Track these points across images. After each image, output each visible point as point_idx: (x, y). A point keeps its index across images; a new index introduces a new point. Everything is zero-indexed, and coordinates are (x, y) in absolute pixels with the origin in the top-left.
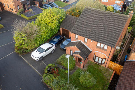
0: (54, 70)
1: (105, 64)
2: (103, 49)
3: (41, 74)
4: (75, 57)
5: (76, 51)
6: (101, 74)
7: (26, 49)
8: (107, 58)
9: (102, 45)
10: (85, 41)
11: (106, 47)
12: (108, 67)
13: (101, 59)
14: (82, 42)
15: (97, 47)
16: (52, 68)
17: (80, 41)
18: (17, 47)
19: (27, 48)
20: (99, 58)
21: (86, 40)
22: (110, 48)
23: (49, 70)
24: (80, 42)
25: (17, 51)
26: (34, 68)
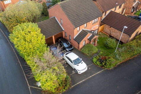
2: (96, 22)
5: (88, 38)
8: (99, 26)
10: (85, 26)
11: (97, 19)
15: (93, 24)
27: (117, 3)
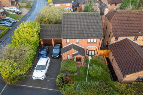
0: (67, 78)
1: (96, 54)
2: (93, 42)
3: (57, 89)
4: (75, 58)
5: (73, 54)
6: (98, 62)
7: (21, 75)
8: (98, 48)
9: (92, 40)
10: (77, 42)
11: (95, 40)
12: (99, 55)
13: (94, 51)
14: (74, 44)
15: (88, 43)
16: (63, 78)
17: (71, 44)
18: (8, 77)
19: (21, 73)
20: (92, 51)
21: (78, 40)
22: (99, 40)
23: (62, 81)
24: (73, 44)
25: (11, 82)
26: (45, 88)
27: (140, 33)
